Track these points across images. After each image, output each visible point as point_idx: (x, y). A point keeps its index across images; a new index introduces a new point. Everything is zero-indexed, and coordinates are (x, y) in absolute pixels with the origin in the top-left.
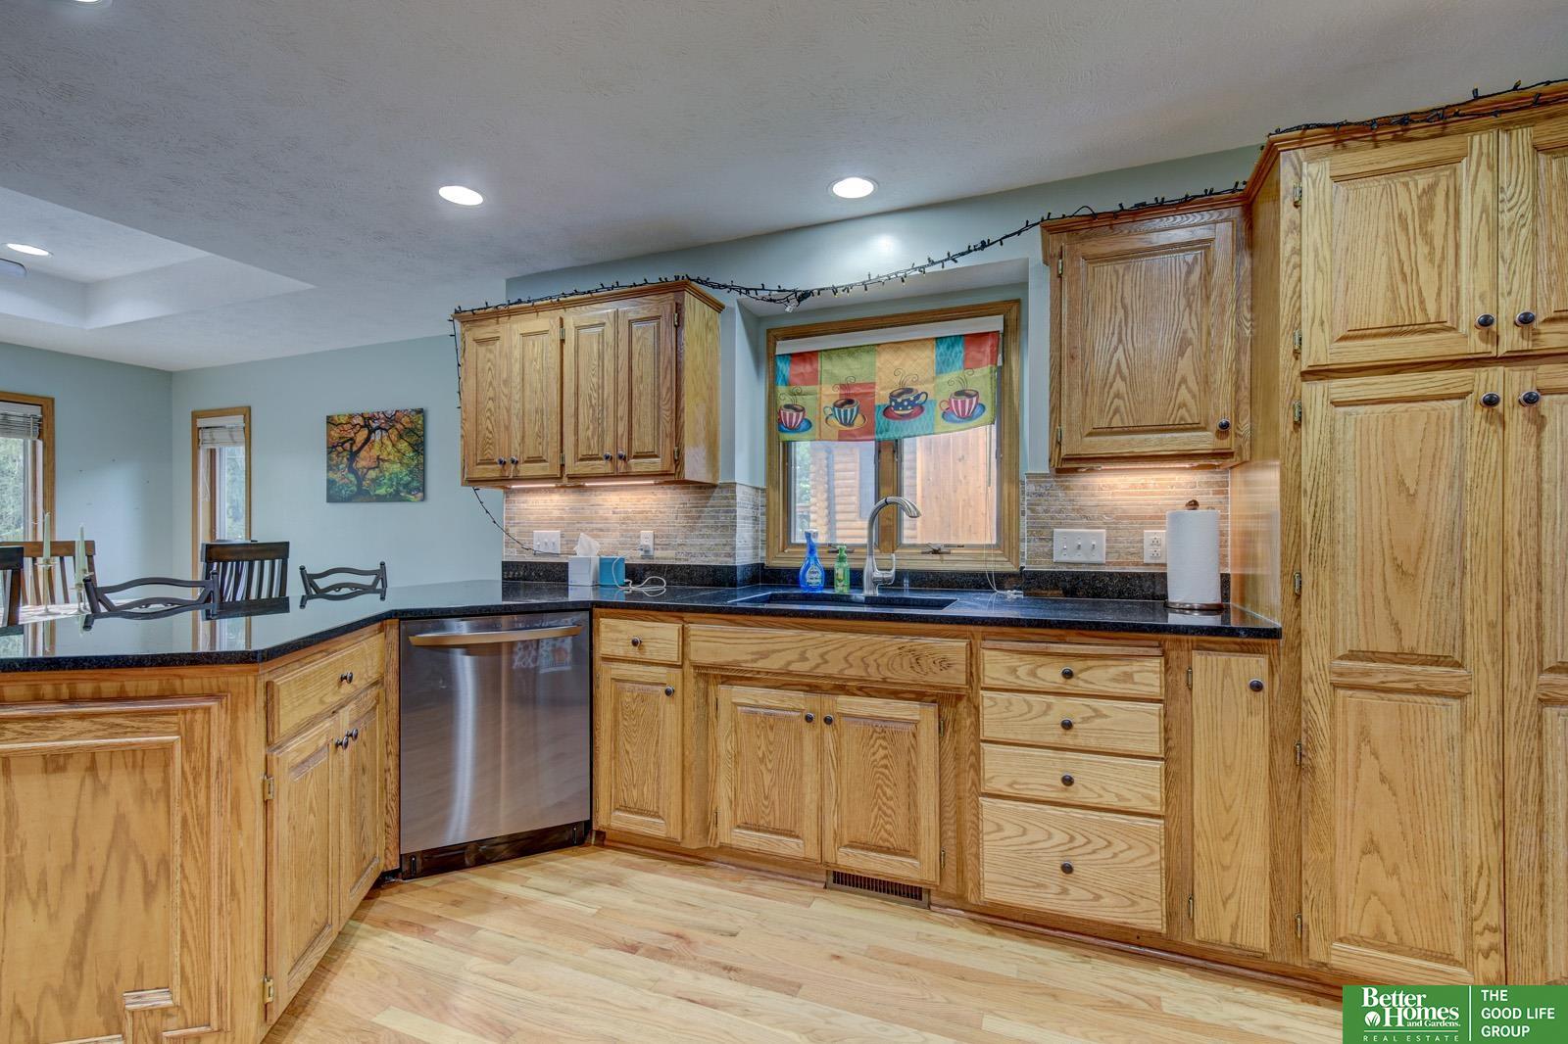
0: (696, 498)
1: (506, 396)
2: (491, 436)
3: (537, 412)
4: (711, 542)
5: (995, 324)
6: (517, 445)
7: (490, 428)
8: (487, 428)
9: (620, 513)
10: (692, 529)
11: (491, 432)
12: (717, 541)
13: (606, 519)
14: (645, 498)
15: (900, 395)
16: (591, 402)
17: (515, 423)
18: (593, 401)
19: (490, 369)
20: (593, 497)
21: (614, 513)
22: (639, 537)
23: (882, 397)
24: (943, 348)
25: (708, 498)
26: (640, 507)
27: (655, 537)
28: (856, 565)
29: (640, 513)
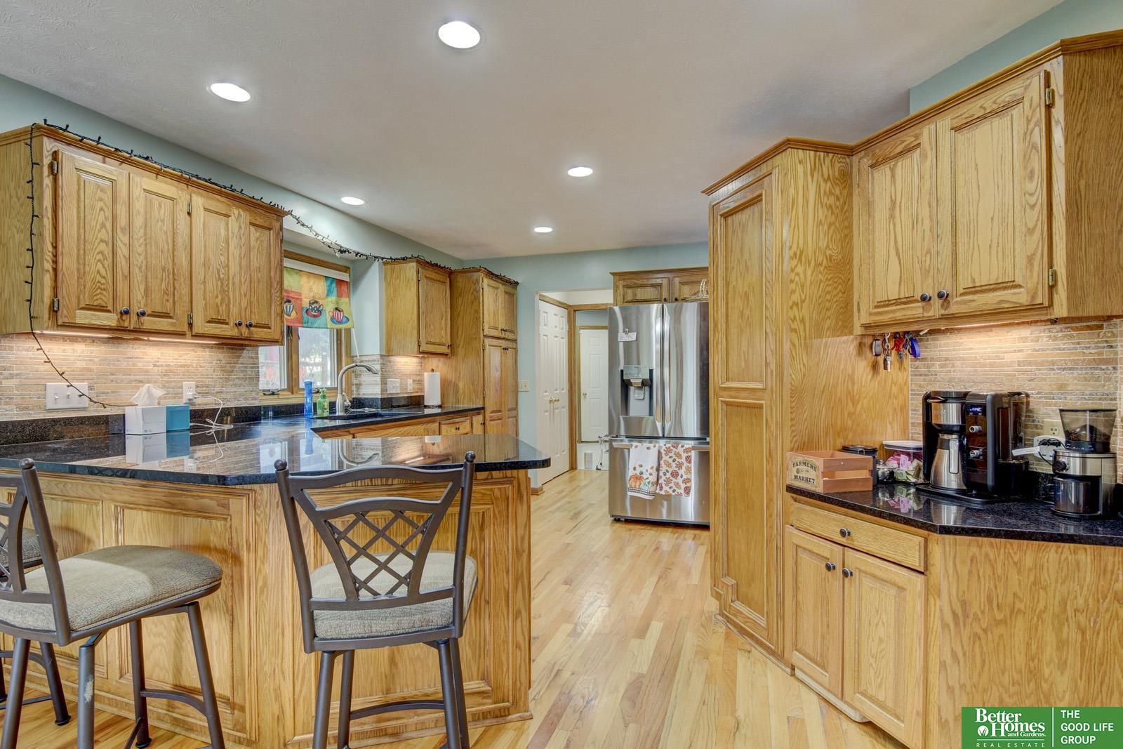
0: (229, 357)
1: (125, 245)
2: (103, 281)
3: (164, 270)
4: (242, 390)
5: (344, 277)
6: (140, 297)
7: (103, 272)
8: (98, 272)
9: (162, 366)
10: (227, 380)
11: (104, 277)
12: (247, 389)
13: (147, 371)
14: (187, 354)
15: (313, 303)
16: (219, 275)
17: (138, 277)
18: (222, 276)
19: (101, 209)
20: (129, 349)
21: (155, 366)
22: (181, 387)
23: (306, 303)
24: (329, 282)
25: (239, 357)
26: (182, 362)
27: (197, 387)
28: (333, 400)
29: (181, 366)
